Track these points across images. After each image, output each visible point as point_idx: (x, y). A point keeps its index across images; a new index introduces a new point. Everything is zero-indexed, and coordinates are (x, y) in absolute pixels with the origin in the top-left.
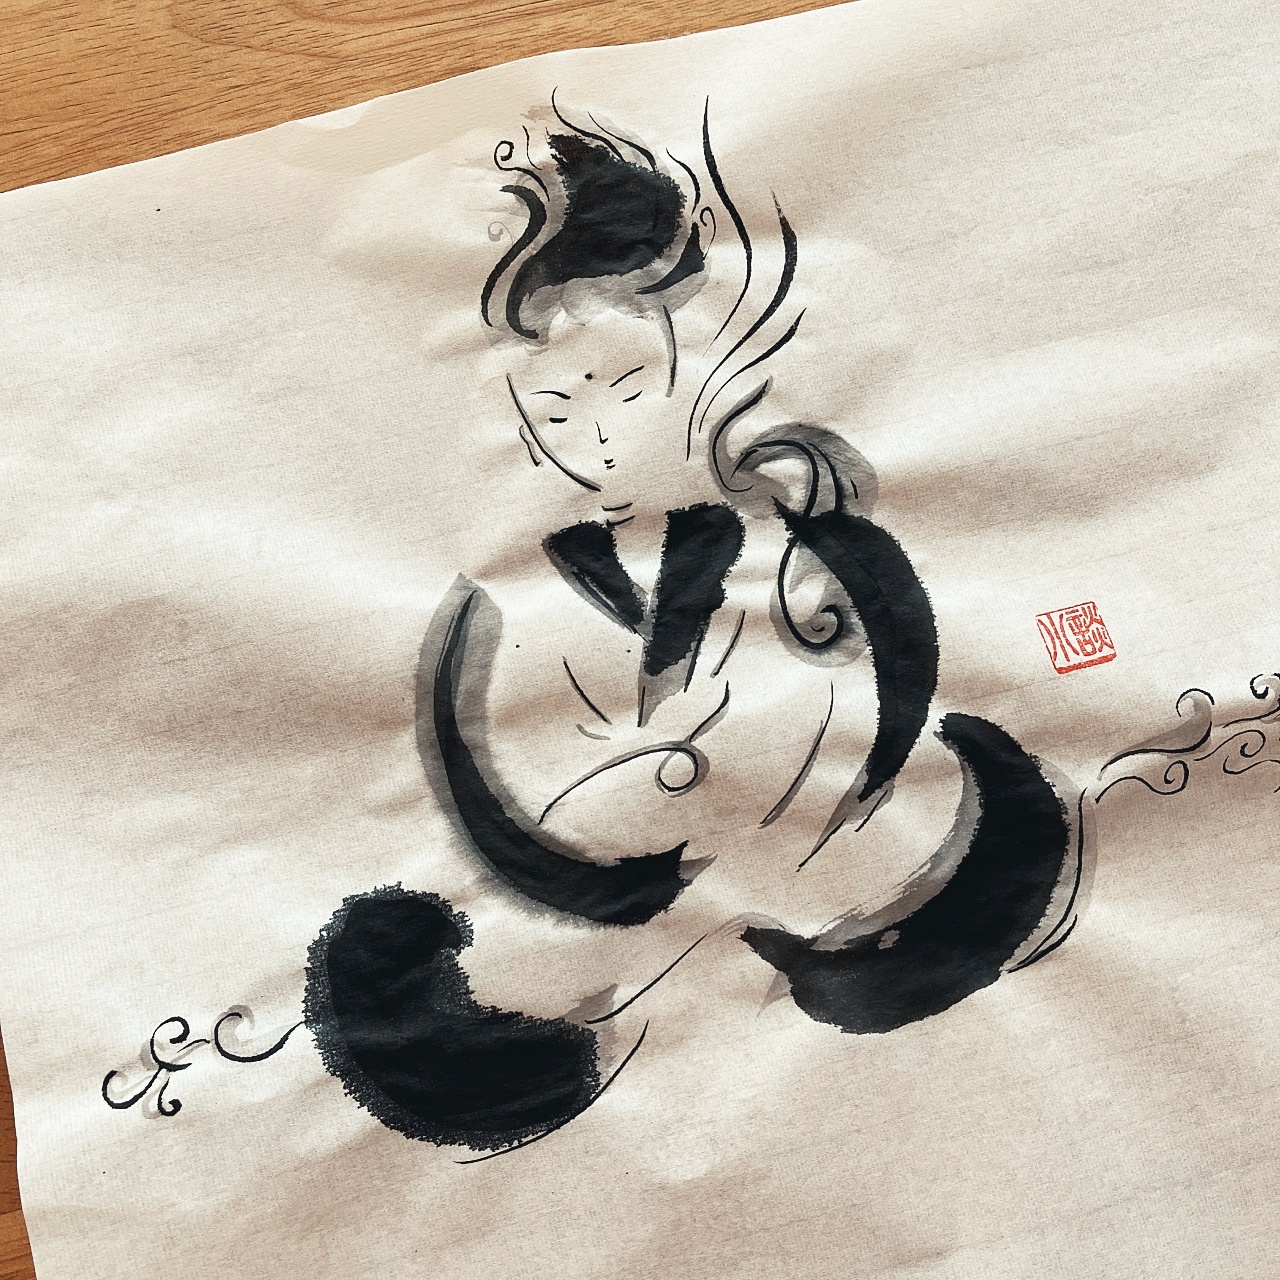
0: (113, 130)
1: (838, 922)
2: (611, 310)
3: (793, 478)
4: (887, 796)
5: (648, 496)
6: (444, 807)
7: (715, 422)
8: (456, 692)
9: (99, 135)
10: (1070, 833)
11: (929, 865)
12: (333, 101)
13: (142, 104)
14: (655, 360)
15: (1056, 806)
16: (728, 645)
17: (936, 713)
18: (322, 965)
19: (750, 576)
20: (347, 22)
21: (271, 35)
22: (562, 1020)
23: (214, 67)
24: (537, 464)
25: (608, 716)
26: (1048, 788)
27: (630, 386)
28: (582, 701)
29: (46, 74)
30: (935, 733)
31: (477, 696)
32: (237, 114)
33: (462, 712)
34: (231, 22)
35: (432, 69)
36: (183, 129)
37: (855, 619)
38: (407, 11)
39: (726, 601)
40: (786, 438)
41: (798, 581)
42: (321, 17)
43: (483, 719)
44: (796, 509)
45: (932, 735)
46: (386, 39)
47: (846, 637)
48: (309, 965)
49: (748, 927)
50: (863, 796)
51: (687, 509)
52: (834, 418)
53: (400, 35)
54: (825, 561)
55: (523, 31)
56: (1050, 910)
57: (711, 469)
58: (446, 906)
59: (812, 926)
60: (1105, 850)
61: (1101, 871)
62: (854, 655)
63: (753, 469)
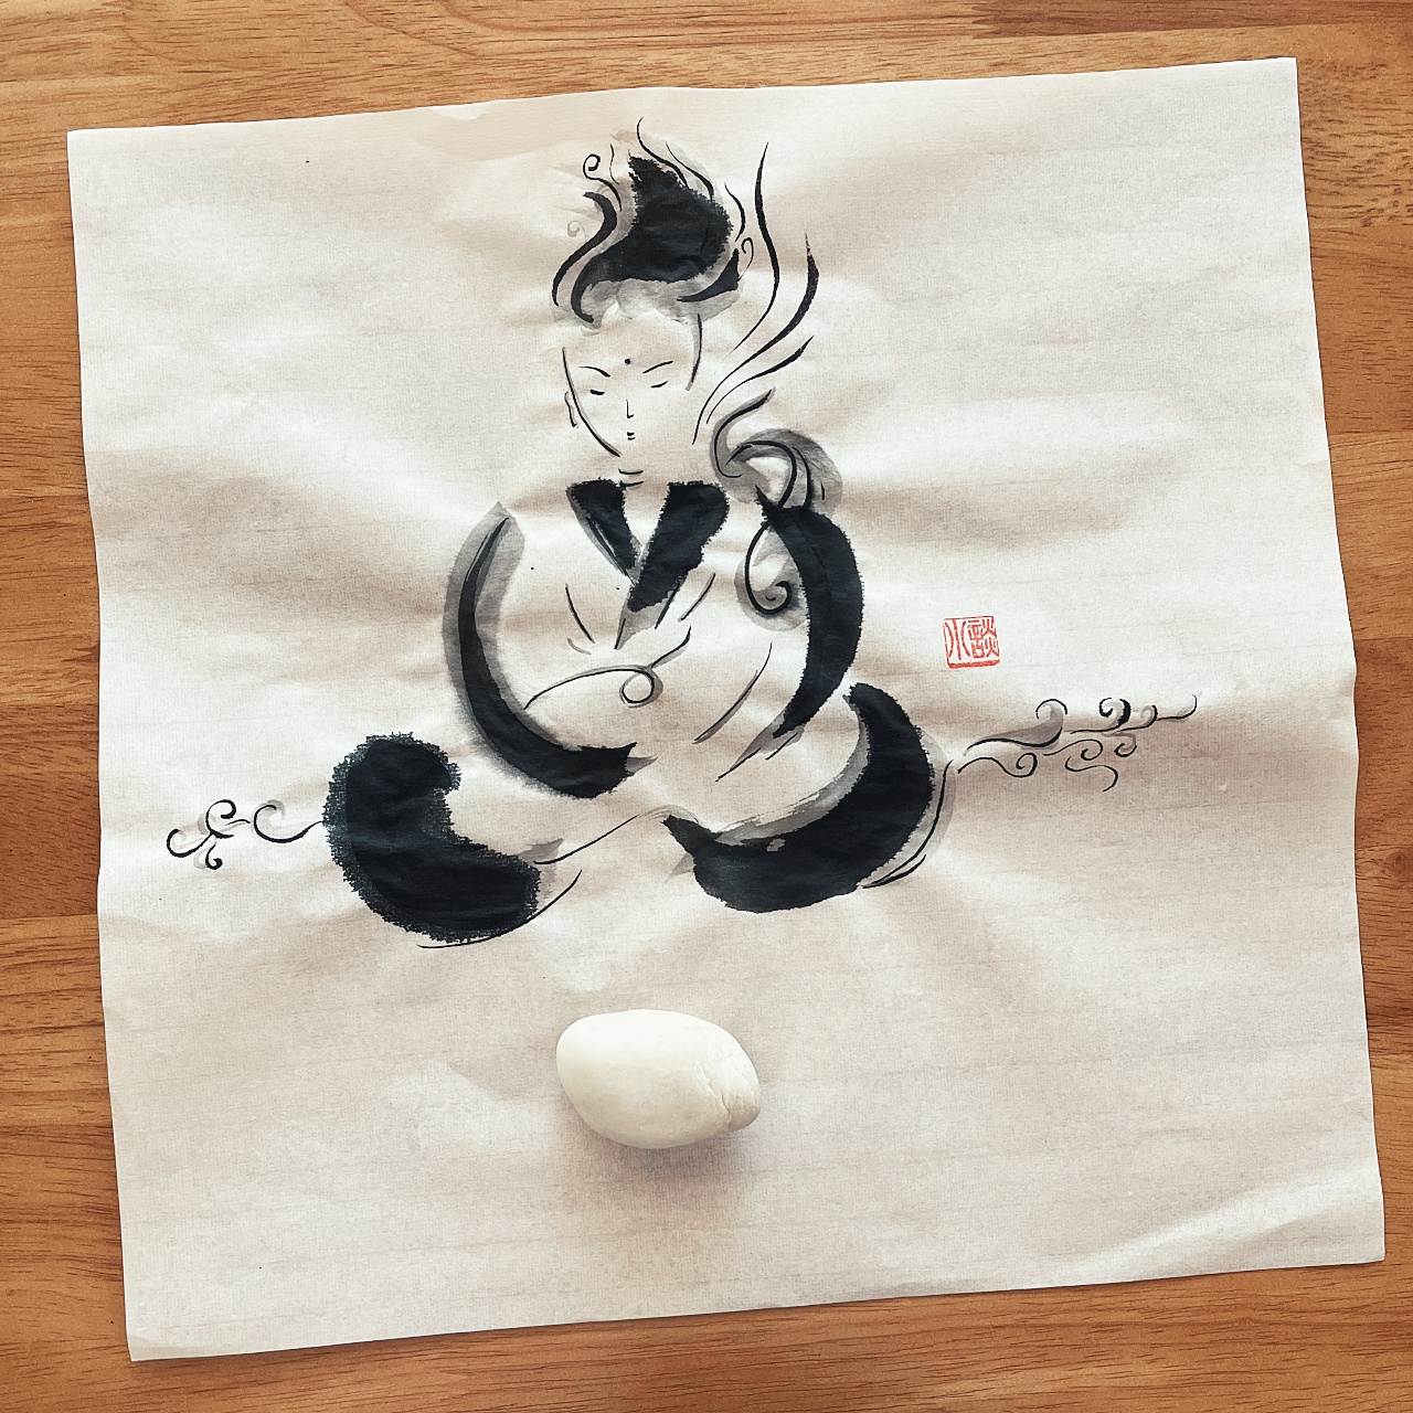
0: (284, 85)
1: (740, 824)
2: (655, 310)
3: (775, 474)
4: (797, 736)
5: (657, 468)
6: (455, 682)
7: (721, 417)
8: (479, 595)
9: (271, 87)
10: (933, 792)
11: (817, 795)
12: (466, 92)
13: (310, 66)
14: (684, 358)
15: (928, 770)
16: (697, 598)
17: (849, 680)
18: (342, 783)
19: (727, 547)
20: (489, 25)
21: (424, 25)
22: (516, 857)
23: (374, 45)
24: (574, 425)
25: (593, 637)
26: (924, 754)
27: (658, 376)
28: (575, 620)
29: (236, 26)
30: (844, 696)
31: (494, 602)
32: (384, 89)
33: (480, 611)
34: (393, 8)
35: (551, 79)
36: (340, 94)
37: (801, 596)
38: (539, 24)
39: (702, 563)
40: (777, 440)
41: (763, 557)
42: (466, 17)
43: (496, 619)
44: (773, 500)
45: (842, 697)
46: (517, 46)
47: (790, 608)
48: (333, 781)
49: (670, 816)
50: (777, 734)
51: (686, 484)
52: (819, 431)
53: (530, 45)
54: (787, 546)
55: (631, 59)
56: (906, 847)
57: (711, 455)
58: (443, 757)
59: (720, 824)
60: (959, 810)
61: (952, 826)
62: (795, 624)
63: (744, 461)
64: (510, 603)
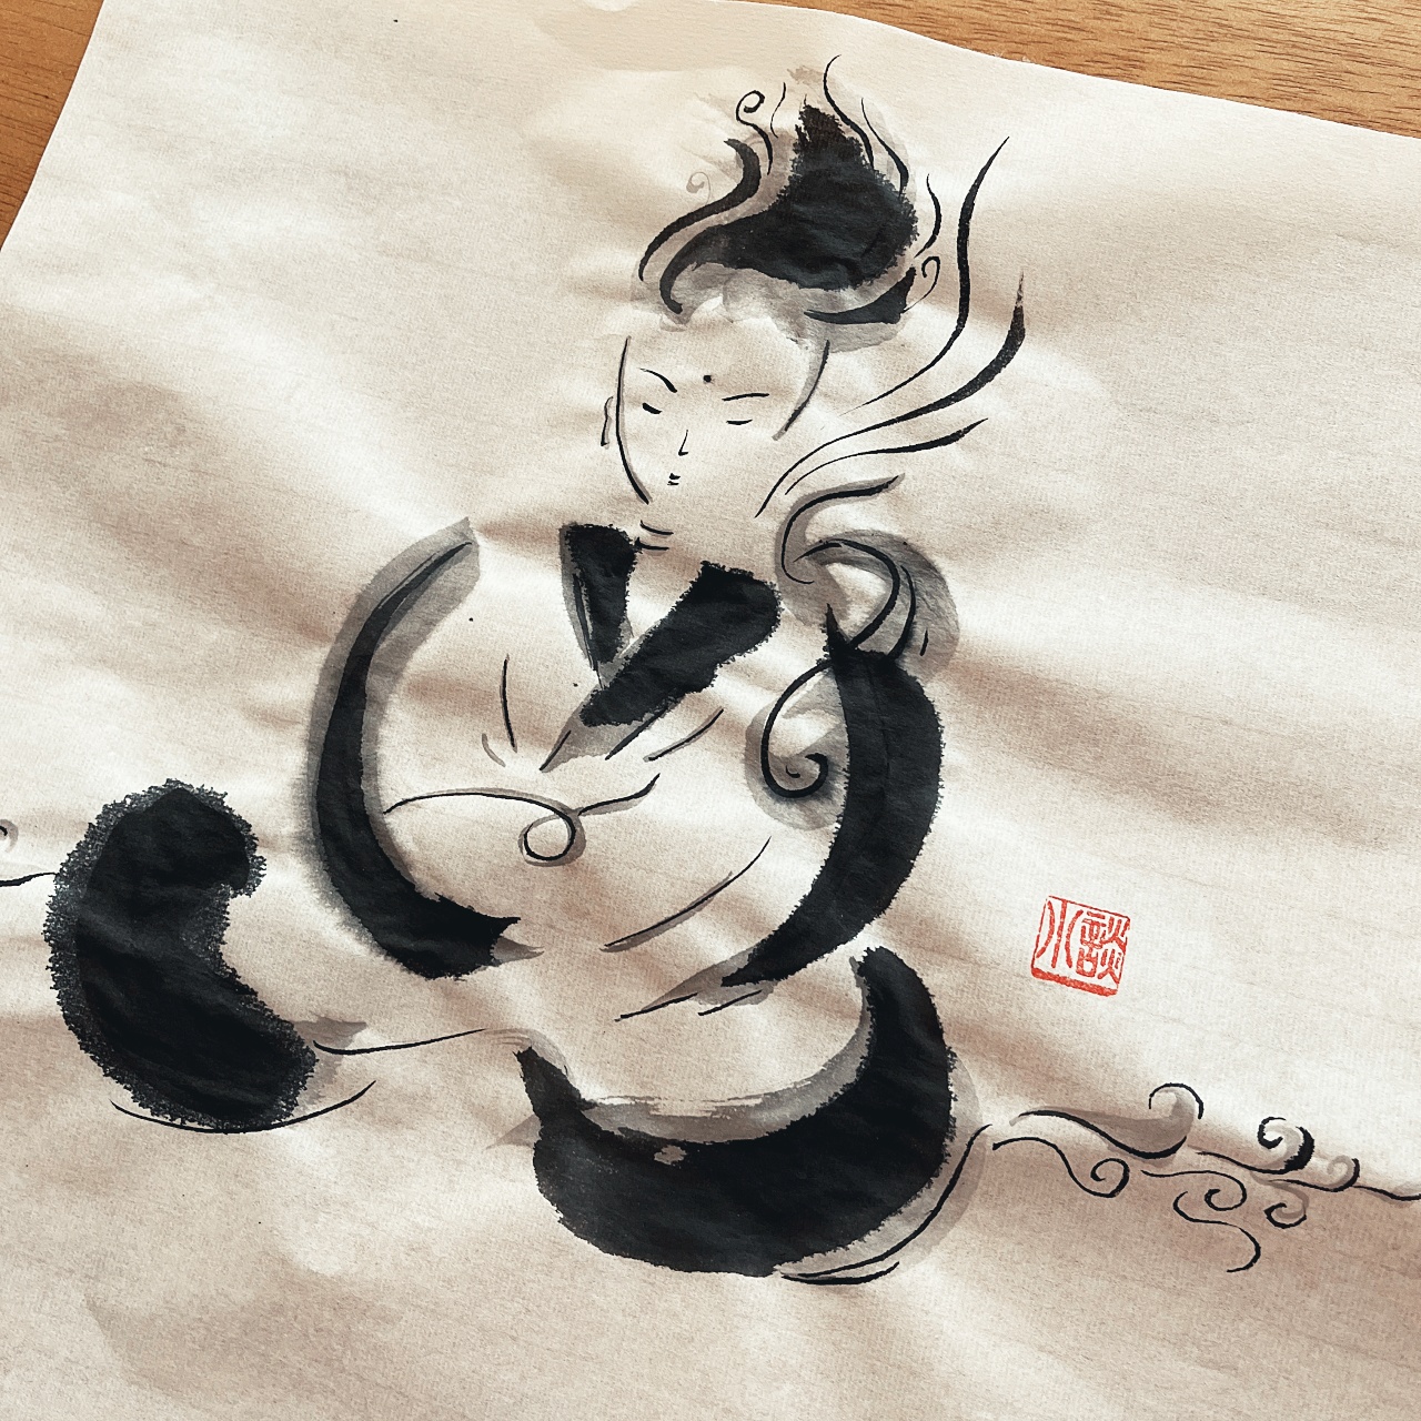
1: (627, 1102)
2: (769, 319)
3: (862, 596)
4: (757, 997)
5: (693, 533)
6: (310, 743)
7: (810, 491)
8: (387, 634)
10: (943, 1165)
11: (759, 1101)
14: (784, 393)
15: (945, 1124)
16: (685, 736)
17: (869, 938)
18: (105, 830)
19: (755, 677)
22: (291, 1025)
24: (603, 443)
25: (518, 742)
26: (948, 1097)
27: (741, 409)
28: (501, 711)
30: (852, 960)
31: (405, 649)
33: (380, 657)
37: (840, 786)
39: (709, 688)
40: (881, 550)
41: (802, 709)
43: (397, 675)
44: (847, 631)
45: (847, 960)
47: (817, 798)
48: (95, 823)
49: (530, 1048)
50: (730, 981)
51: (727, 570)
52: (949, 555)
54: (844, 705)
56: (872, 1237)
57: (777, 540)
58: (252, 843)
59: (598, 1089)
60: (977, 1210)
61: (957, 1233)
62: (816, 823)
63: (824, 563)
64: (424, 658)
